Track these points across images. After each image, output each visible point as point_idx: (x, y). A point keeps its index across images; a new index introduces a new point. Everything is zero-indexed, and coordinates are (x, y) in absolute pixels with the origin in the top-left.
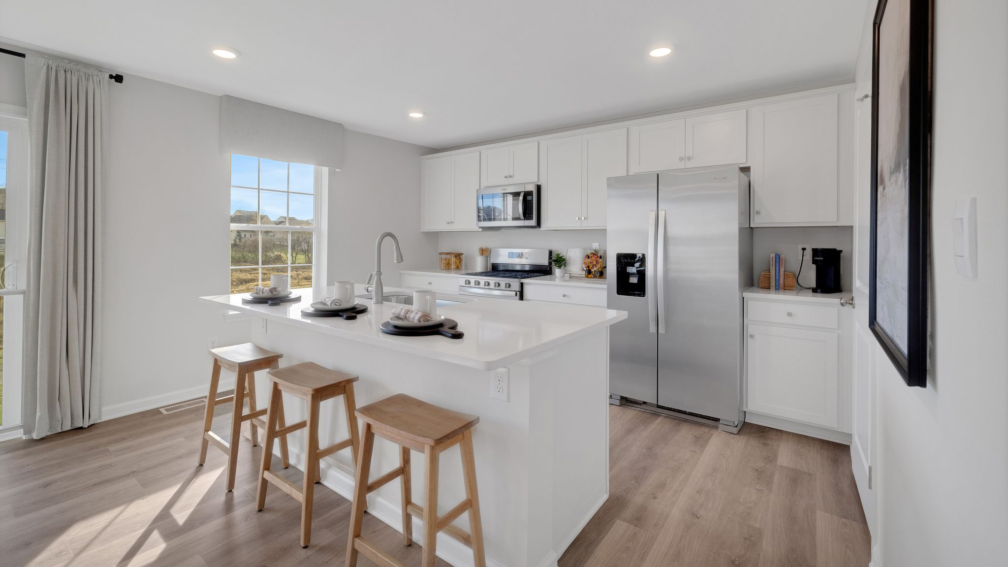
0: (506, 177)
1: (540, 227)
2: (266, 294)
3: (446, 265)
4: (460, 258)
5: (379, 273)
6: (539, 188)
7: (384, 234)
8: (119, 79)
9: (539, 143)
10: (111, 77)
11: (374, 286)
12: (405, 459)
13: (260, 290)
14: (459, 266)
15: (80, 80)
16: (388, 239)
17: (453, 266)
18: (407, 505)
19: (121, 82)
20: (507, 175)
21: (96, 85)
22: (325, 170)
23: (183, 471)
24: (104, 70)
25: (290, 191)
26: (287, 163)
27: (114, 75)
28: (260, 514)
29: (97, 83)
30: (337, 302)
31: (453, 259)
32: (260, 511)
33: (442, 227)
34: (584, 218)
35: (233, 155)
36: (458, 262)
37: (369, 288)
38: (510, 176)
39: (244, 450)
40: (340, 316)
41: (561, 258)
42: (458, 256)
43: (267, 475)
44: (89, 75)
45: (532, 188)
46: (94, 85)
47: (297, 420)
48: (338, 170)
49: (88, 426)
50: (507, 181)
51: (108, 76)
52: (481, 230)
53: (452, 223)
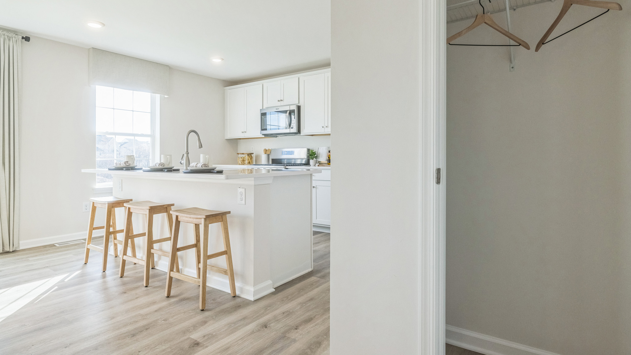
0: (279, 101)
1: (300, 133)
2: (122, 165)
3: (242, 161)
4: (251, 156)
5: (188, 153)
6: (299, 108)
7: (190, 131)
8: (27, 39)
9: (299, 78)
10: (23, 38)
11: (185, 160)
12: (197, 240)
13: (118, 164)
14: (250, 161)
15: (5, 41)
16: (193, 134)
17: (246, 162)
18: (198, 264)
19: (29, 41)
20: (280, 100)
21: (14, 43)
22: (158, 96)
23: (75, 266)
24: (19, 34)
25: (134, 110)
26: (132, 91)
27: (24, 37)
28: (122, 278)
29: (15, 42)
30: (162, 164)
31: (247, 157)
32: (121, 277)
33: (238, 135)
34: (326, 127)
35: (97, 86)
36: (249, 159)
37: (182, 162)
38: (281, 100)
39: (110, 259)
40: (164, 171)
41: (313, 153)
42: (250, 155)
43: (125, 258)
44: (10, 37)
45: (294, 108)
46: (13, 42)
47: (141, 232)
48: (166, 96)
49: (13, 251)
50: (279, 104)
51: (21, 38)
52: (264, 136)
53: (245, 132)
